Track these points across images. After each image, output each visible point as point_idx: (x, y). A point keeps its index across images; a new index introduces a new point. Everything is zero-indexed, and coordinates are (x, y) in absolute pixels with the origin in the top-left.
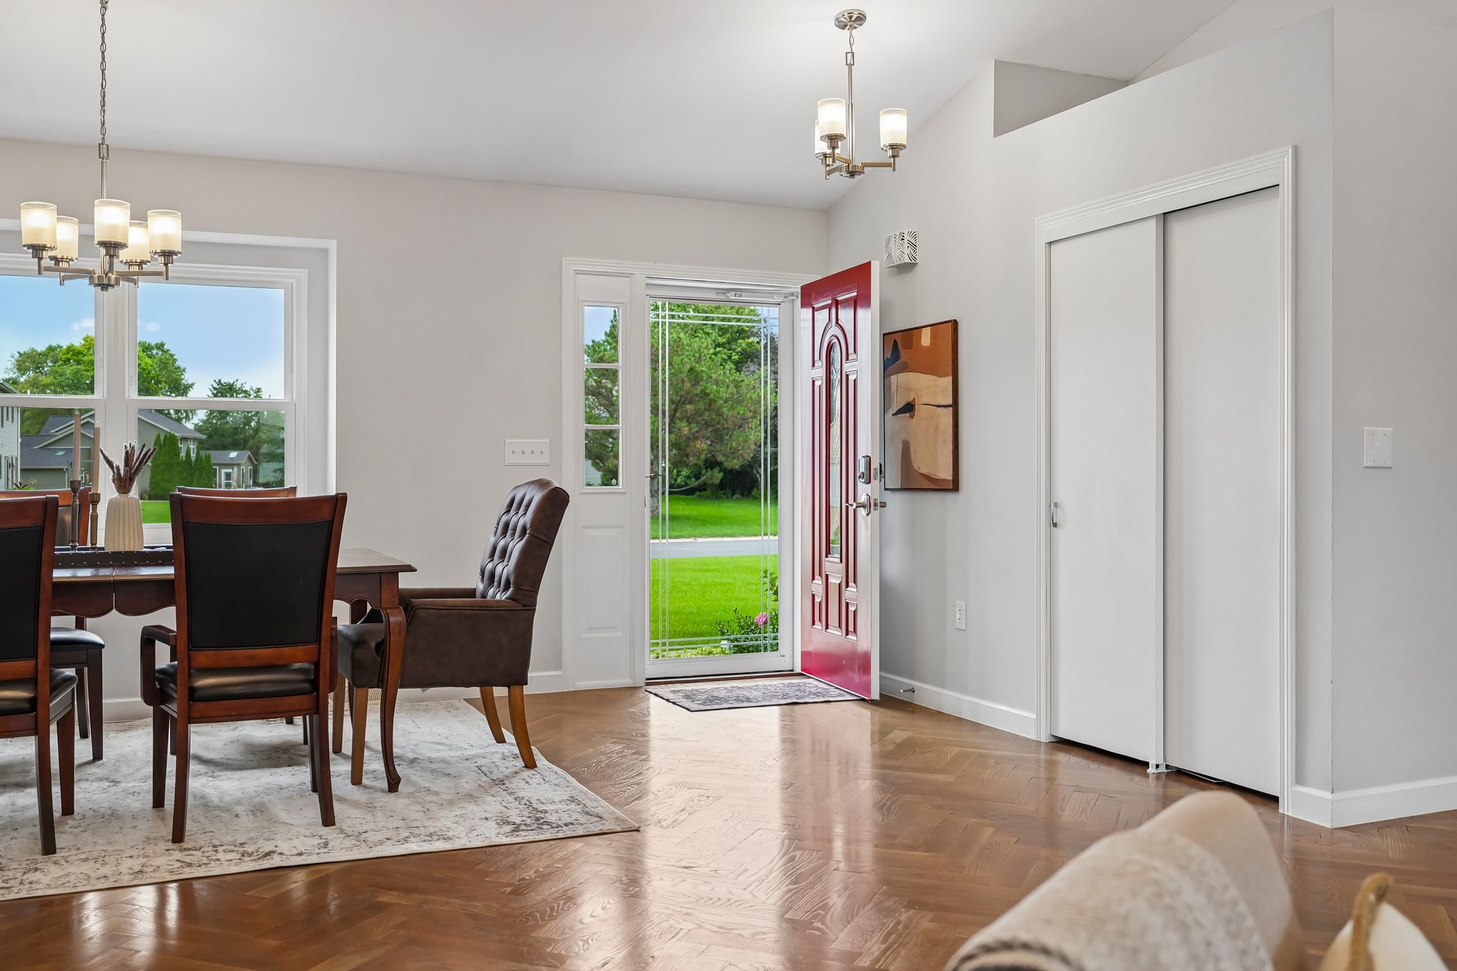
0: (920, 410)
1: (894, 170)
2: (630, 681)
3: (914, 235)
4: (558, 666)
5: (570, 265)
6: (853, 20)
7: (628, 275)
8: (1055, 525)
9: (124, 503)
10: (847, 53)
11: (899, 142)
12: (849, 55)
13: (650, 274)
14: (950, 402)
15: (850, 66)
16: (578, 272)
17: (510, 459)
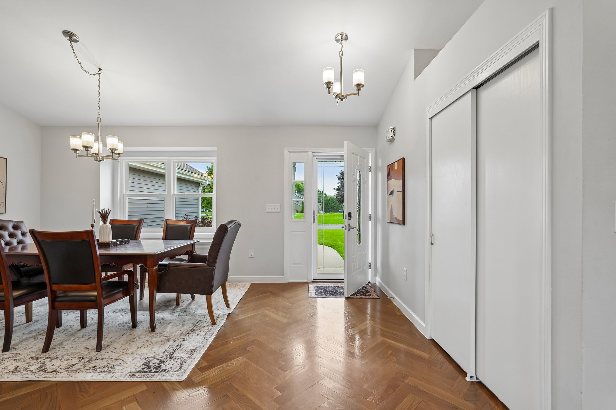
0: (395, 193)
1: (359, 95)
2: (307, 280)
3: (393, 128)
4: (283, 275)
5: (286, 150)
6: (343, 38)
7: (307, 152)
8: (432, 244)
9: (104, 227)
10: (340, 52)
11: (360, 83)
12: (341, 53)
13: (314, 151)
14: (401, 190)
15: (341, 57)
16: (290, 152)
17: (268, 210)
